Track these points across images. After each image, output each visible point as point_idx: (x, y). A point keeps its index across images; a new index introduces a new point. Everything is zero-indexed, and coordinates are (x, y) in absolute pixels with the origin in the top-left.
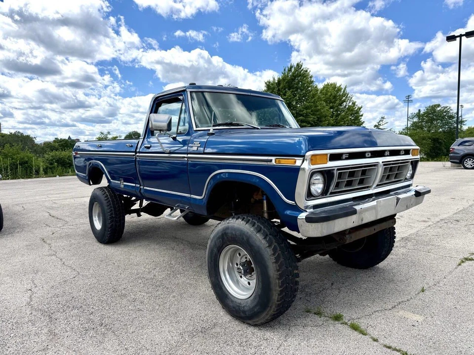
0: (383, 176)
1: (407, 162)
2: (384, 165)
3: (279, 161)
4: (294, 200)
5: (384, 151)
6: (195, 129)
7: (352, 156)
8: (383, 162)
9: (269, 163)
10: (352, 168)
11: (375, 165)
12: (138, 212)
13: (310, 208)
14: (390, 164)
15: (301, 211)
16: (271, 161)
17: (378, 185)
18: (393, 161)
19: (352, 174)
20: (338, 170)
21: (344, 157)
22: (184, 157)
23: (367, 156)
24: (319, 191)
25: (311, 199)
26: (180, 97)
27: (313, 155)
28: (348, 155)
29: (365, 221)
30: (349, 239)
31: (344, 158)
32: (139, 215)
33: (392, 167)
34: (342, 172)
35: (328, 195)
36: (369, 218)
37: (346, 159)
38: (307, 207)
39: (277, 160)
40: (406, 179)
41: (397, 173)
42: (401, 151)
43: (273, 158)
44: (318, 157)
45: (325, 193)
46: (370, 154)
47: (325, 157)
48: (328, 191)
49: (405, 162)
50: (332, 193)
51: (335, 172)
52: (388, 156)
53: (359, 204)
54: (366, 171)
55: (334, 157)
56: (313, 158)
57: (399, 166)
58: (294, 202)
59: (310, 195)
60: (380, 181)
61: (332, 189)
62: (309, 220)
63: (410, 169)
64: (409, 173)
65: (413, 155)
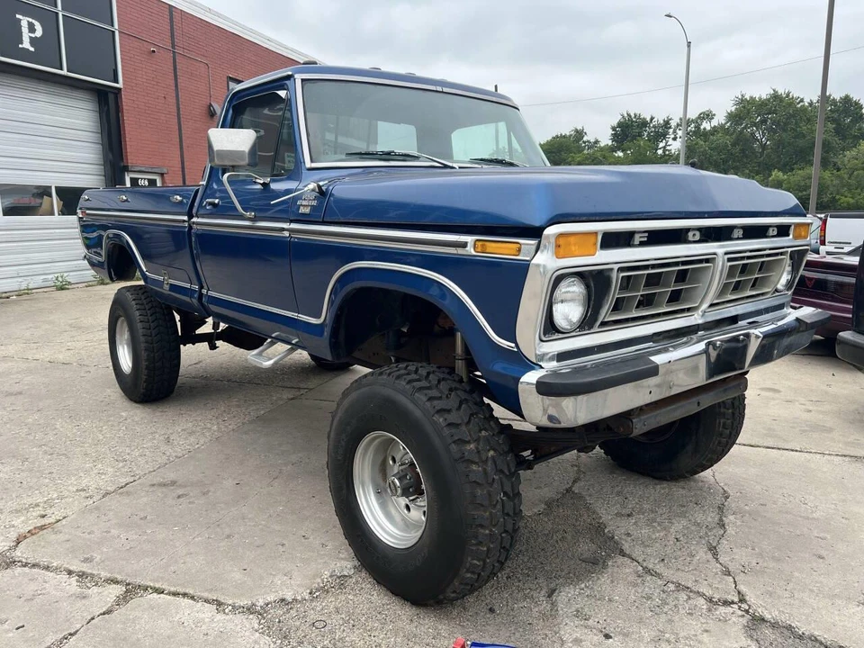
0: (726, 286)
1: (782, 254)
2: (729, 260)
3: (483, 246)
4: (515, 342)
5: (731, 228)
6: (308, 164)
7: (656, 238)
8: (726, 254)
9: (460, 251)
10: (653, 266)
11: (709, 260)
12: (210, 339)
13: (551, 359)
14: (743, 258)
15: (530, 366)
16: (464, 245)
17: (712, 305)
18: (751, 251)
19: (653, 280)
20: (621, 270)
21: (637, 239)
22: (283, 229)
23: (691, 238)
24: (574, 320)
25: (555, 337)
26: (279, 92)
27: (561, 235)
28: (646, 235)
29: (678, 389)
30: (640, 427)
31: (637, 242)
32: (213, 347)
33: (747, 264)
34: (631, 276)
35: (596, 329)
37: (642, 244)
38: (542, 357)
39: (479, 244)
40: (777, 291)
41: (756, 279)
42: (771, 229)
43: (469, 239)
44: (572, 239)
45: (586, 324)
46: (698, 234)
47: (592, 239)
48: (596, 320)
49: (777, 252)
50: (604, 324)
51: (614, 275)
52: (738, 239)
53: (666, 350)
54: (686, 274)
55: (611, 241)
56: (562, 241)
57: (763, 262)
58: (513, 345)
59: (550, 328)
60: (718, 296)
61: (605, 313)
62: (544, 388)
63: (789, 269)
64: (785, 278)
65: (795, 238)
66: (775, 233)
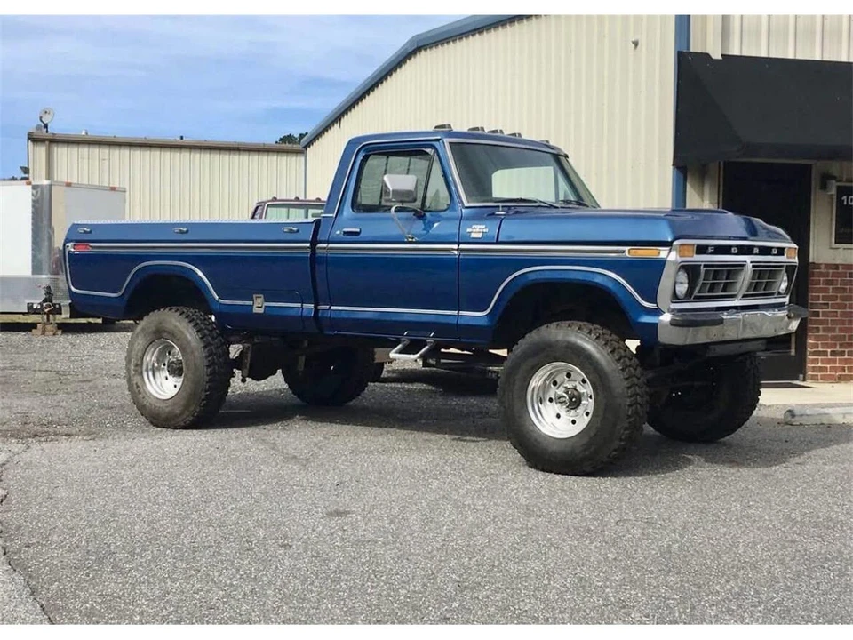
0: (751, 284)
1: (781, 267)
2: (752, 267)
3: (635, 252)
4: (656, 303)
5: (753, 247)
6: (467, 204)
7: (718, 250)
8: (750, 263)
9: (621, 255)
10: (716, 266)
11: (743, 265)
13: (675, 312)
14: (759, 266)
16: (624, 252)
17: (744, 296)
18: (764, 263)
19: (716, 274)
20: (705, 266)
21: (710, 250)
23: (733, 252)
24: (684, 292)
25: (676, 301)
27: (682, 245)
28: (713, 248)
29: (727, 338)
31: (709, 252)
33: (761, 271)
34: (707, 270)
35: (692, 300)
36: (731, 334)
37: (712, 253)
38: (671, 311)
39: (632, 251)
40: (779, 293)
41: (767, 282)
42: (773, 250)
43: (627, 248)
44: (685, 247)
45: (689, 295)
46: (736, 249)
47: (691, 248)
48: (692, 295)
49: (778, 265)
50: (696, 297)
51: (702, 268)
52: (757, 254)
54: (733, 271)
55: (701, 250)
56: (680, 249)
57: (772, 270)
58: (656, 305)
59: (675, 297)
60: (747, 291)
61: (696, 292)
62: (674, 322)
63: (785, 278)
64: (784, 286)
65: (788, 257)
66: (776, 252)
